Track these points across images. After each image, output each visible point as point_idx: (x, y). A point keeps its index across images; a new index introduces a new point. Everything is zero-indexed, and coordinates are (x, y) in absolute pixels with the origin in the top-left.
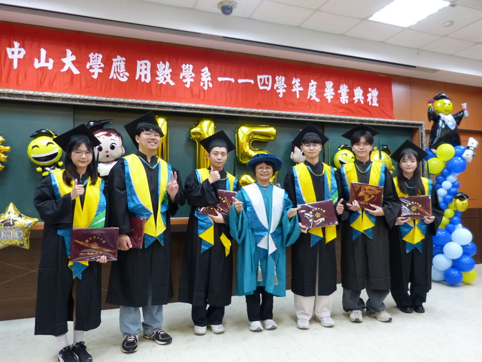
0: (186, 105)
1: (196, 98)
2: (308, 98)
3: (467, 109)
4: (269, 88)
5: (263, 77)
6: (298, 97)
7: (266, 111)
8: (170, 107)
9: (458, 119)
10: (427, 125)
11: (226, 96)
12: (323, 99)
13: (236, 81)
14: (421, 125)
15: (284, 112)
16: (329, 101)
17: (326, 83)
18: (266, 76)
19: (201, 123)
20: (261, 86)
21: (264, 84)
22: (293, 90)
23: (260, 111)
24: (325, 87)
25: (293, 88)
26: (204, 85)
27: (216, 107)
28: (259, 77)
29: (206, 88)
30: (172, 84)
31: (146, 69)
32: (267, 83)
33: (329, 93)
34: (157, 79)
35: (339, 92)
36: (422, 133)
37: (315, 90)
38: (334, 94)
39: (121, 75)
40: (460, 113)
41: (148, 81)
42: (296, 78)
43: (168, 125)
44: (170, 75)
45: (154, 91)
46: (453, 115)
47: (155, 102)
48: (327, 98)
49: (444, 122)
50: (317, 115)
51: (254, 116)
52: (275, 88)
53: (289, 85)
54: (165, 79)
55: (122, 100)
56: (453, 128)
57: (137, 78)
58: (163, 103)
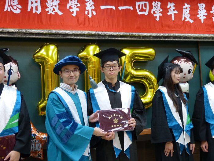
0: (74, 32)
1: (82, 25)
2: (183, 20)
4: (146, 13)
5: (140, 3)
6: (173, 19)
7: (145, 34)
8: (59, 34)
11: (108, 23)
12: (197, 20)
13: (117, 8)
15: (162, 34)
16: (202, 22)
17: (199, 5)
18: (143, 3)
19: (87, 48)
20: (140, 11)
21: (142, 10)
22: (169, 14)
23: (140, 34)
24: (198, 9)
25: (168, 12)
26: (88, 14)
27: (100, 33)
28: (137, 4)
29: (90, 16)
30: (60, 13)
31: (36, 2)
32: (145, 8)
33: (202, 14)
34: (47, 10)
35: (211, 12)
37: (188, 12)
38: (206, 14)
39: (15, 8)
41: (39, 12)
42: (171, 3)
43: (58, 51)
44: (58, 6)
45: (44, 22)
47: (46, 31)
48: (200, 18)
50: (192, 35)
51: (135, 39)
52: (152, 13)
53: (165, 10)
54: (54, 10)
55: (17, 30)
57: (29, 10)
58: (54, 31)
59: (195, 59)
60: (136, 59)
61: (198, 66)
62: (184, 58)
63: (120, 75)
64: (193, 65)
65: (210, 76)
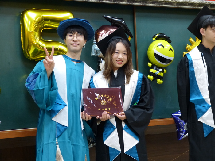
59: (129, 30)
60: (46, 27)
61: (133, 39)
62: (114, 28)
63: (22, 49)
65: (148, 54)
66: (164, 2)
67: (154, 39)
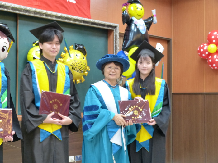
3: (156, 16)
9: (149, 24)
10: (121, 28)
14: (115, 27)
36: (116, 36)
40: (150, 18)
46: (144, 20)
49: (136, 25)
50: (10, 4)
56: (143, 32)
64: (9, 41)
66: (44, 14)
67: (34, 45)
